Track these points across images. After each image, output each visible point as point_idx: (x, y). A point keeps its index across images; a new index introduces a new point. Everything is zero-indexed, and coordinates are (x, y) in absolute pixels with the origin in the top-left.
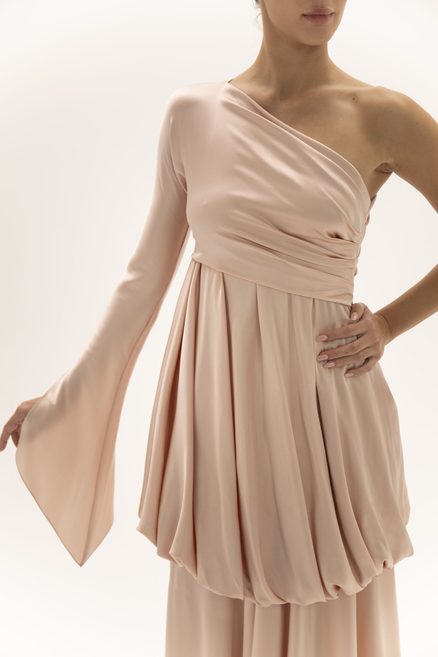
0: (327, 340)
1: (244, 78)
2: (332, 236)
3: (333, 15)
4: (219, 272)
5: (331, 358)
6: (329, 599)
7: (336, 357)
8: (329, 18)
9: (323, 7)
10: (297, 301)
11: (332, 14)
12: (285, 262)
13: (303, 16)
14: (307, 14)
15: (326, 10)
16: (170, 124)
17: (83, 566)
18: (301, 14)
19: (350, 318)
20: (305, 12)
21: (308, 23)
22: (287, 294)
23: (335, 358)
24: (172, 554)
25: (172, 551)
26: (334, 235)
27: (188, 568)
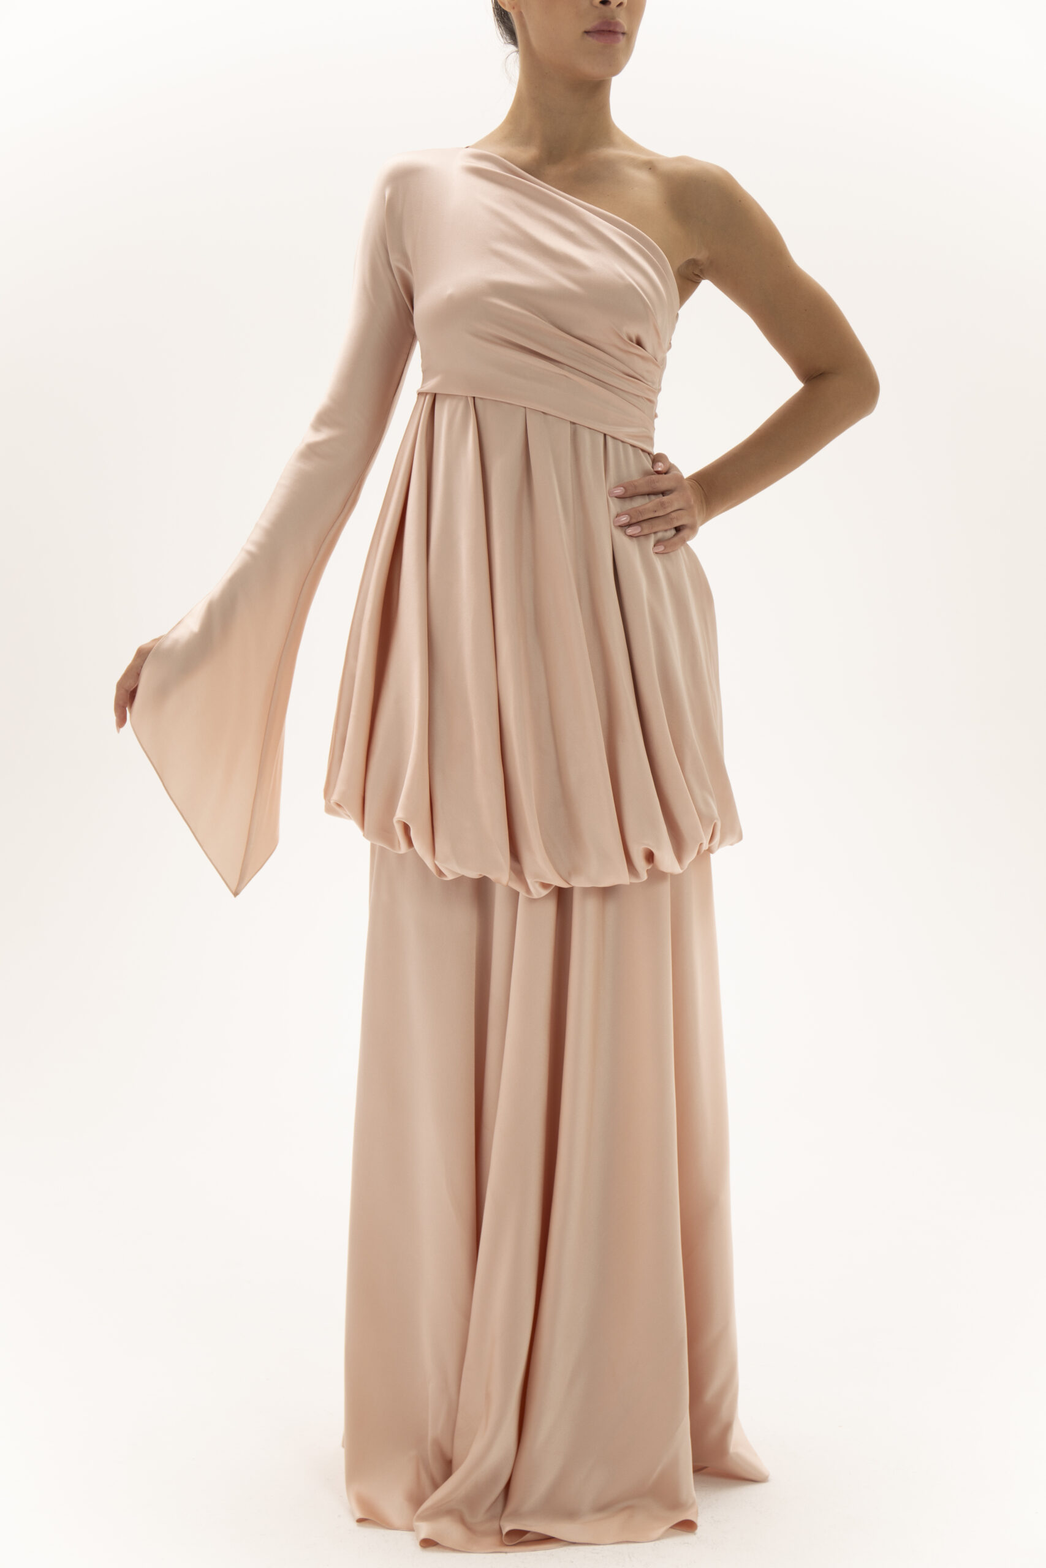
0: (624, 494)
1: (489, 140)
2: (632, 340)
3: (625, 36)
4: (467, 397)
5: (634, 521)
7: (641, 519)
8: (620, 38)
9: (614, 18)
10: (586, 437)
11: (625, 32)
12: (567, 375)
13: (585, 35)
14: (590, 30)
15: (617, 24)
16: (385, 201)
17: (238, 896)
18: (583, 29)
19: (653, 467)
20: (588, 27)
21: (592, 42)
22: (569, 424)
23: (639, 520)
24: (399, 822)
25: (400, 814)
26: (634, 339)
27: (420, 845)
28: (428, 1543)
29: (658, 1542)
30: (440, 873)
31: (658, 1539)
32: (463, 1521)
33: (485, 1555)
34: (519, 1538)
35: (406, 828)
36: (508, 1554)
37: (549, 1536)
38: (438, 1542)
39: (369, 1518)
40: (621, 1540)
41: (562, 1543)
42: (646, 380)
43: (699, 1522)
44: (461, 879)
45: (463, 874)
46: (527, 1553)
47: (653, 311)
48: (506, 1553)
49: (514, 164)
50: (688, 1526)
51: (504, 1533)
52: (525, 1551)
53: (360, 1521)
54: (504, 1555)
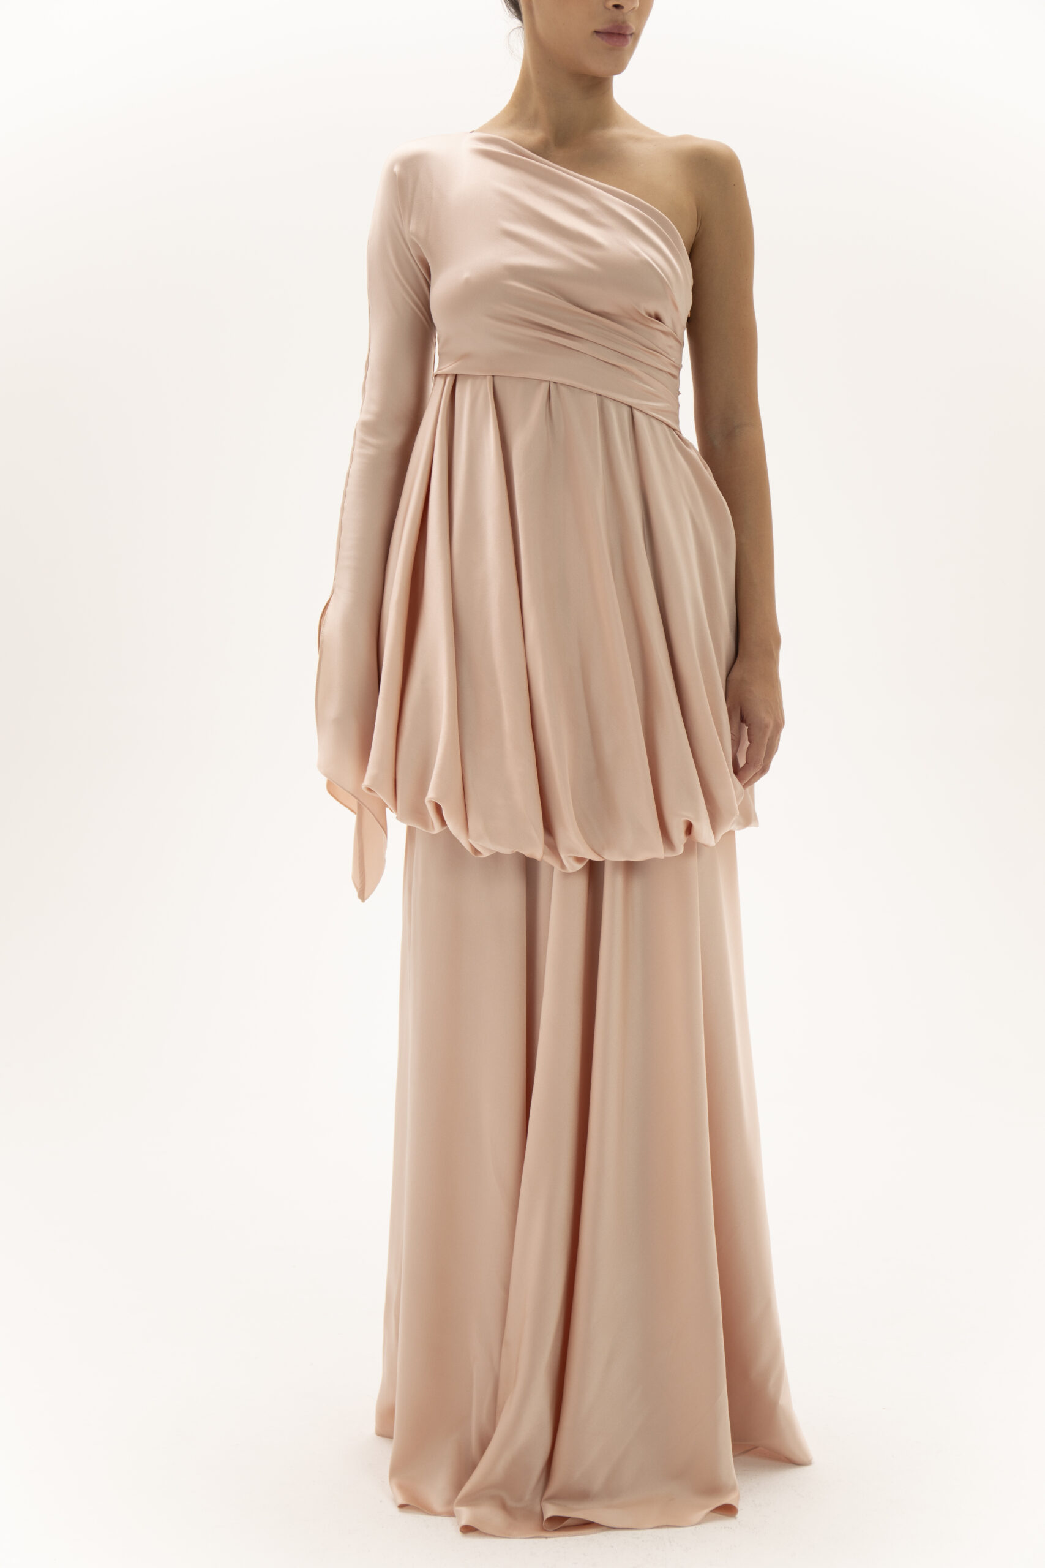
1: (494, 124)
2: (650, 316)
3: (633, 36)
4: (486, 376)
6: (670, 855)
8: (629, 37)
9: (624, 22)
11: (631, 34)
13: (595, 34)
14: (600, 31)
15: (628, 27)
18: (593, 30)
20: (599, 28)
21: (599, 42)
24: (430, 801)
25: (431, 794)
26: (653, 314)
27: (454, 826)
28: (467, 1529)
29: (699, 1527)
30: (476, 852)
31: (699, 1523)
32: (504, 1507)
33: (524, 1540)
34: (560, 1524)
35: (438, 809)
36: (549, 1539)
37: (587, 1521)
38: (478, 1528)
39: (411, 1504)
40: (661, 1525)
41: (602, 1528)
42: (668, 354)
43: (741, 1507)
44: (496, 857)
45: (497, 851)
46: (568, 1538)
47: (669, 285)
48: (546, 1538)
49: (522, 146)
50: (728, 1510)
51: (545, 1519)
52: (565, 1536)
53: (401, 1506)
54: (544, 1539)
